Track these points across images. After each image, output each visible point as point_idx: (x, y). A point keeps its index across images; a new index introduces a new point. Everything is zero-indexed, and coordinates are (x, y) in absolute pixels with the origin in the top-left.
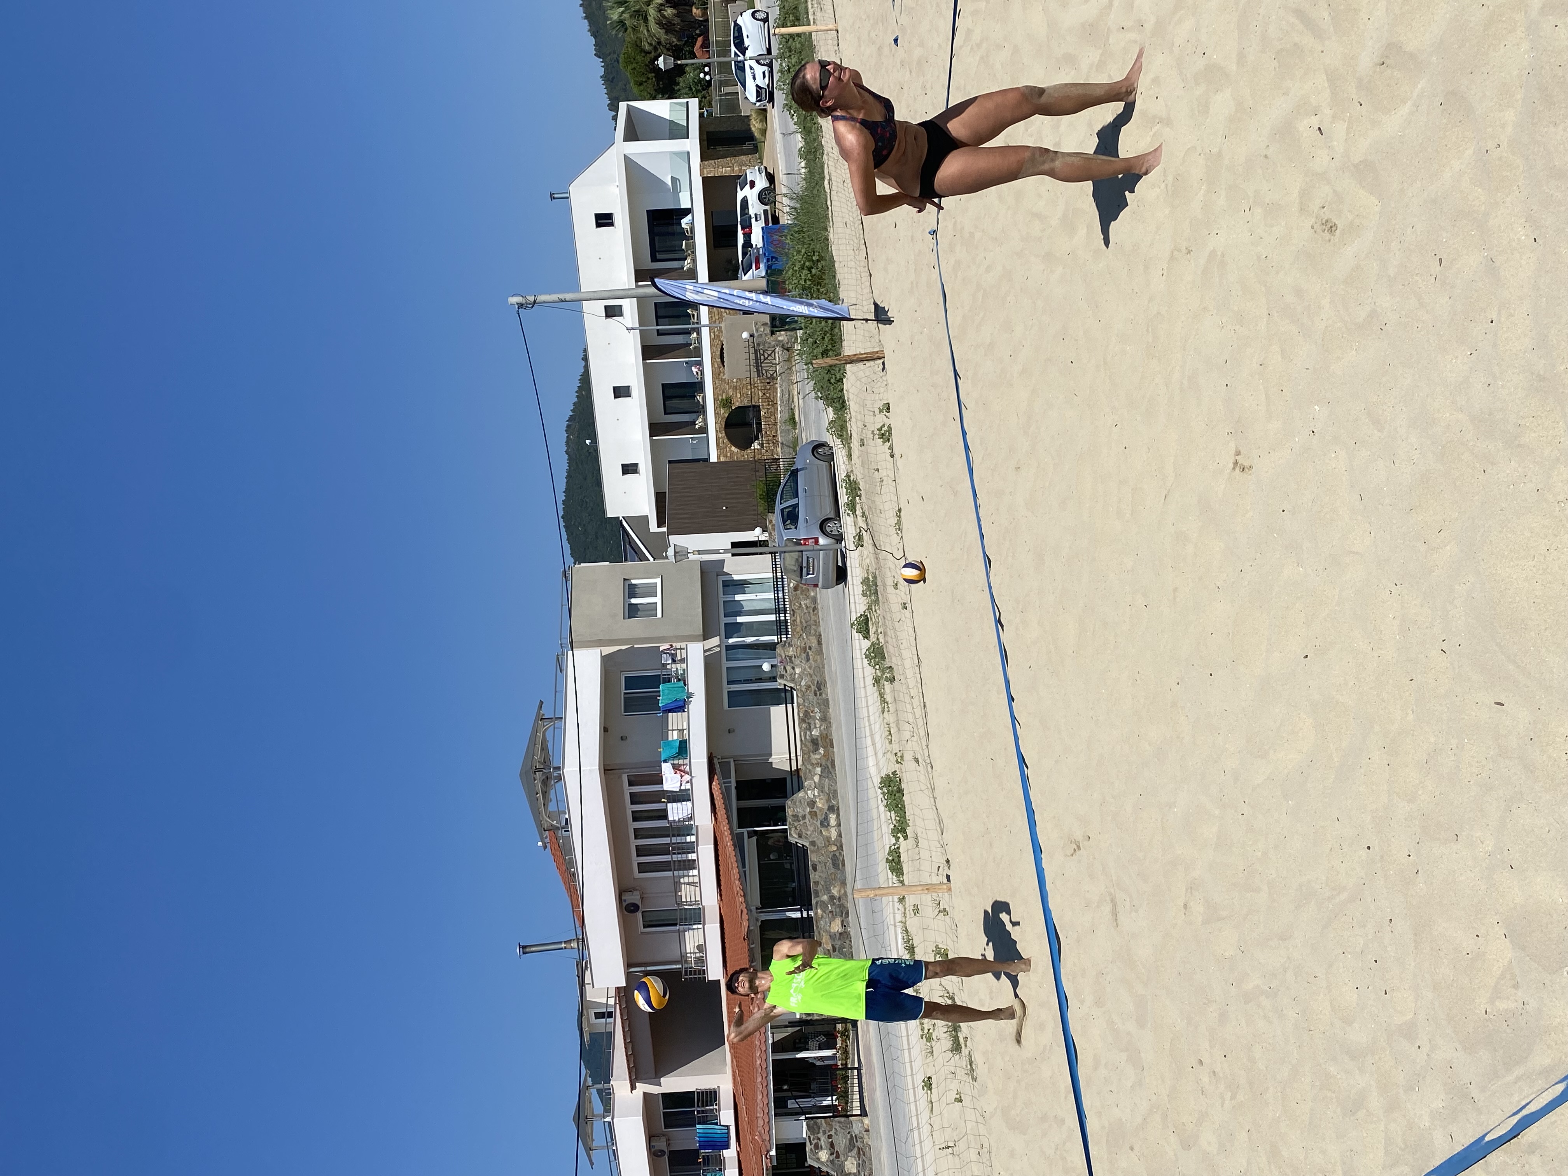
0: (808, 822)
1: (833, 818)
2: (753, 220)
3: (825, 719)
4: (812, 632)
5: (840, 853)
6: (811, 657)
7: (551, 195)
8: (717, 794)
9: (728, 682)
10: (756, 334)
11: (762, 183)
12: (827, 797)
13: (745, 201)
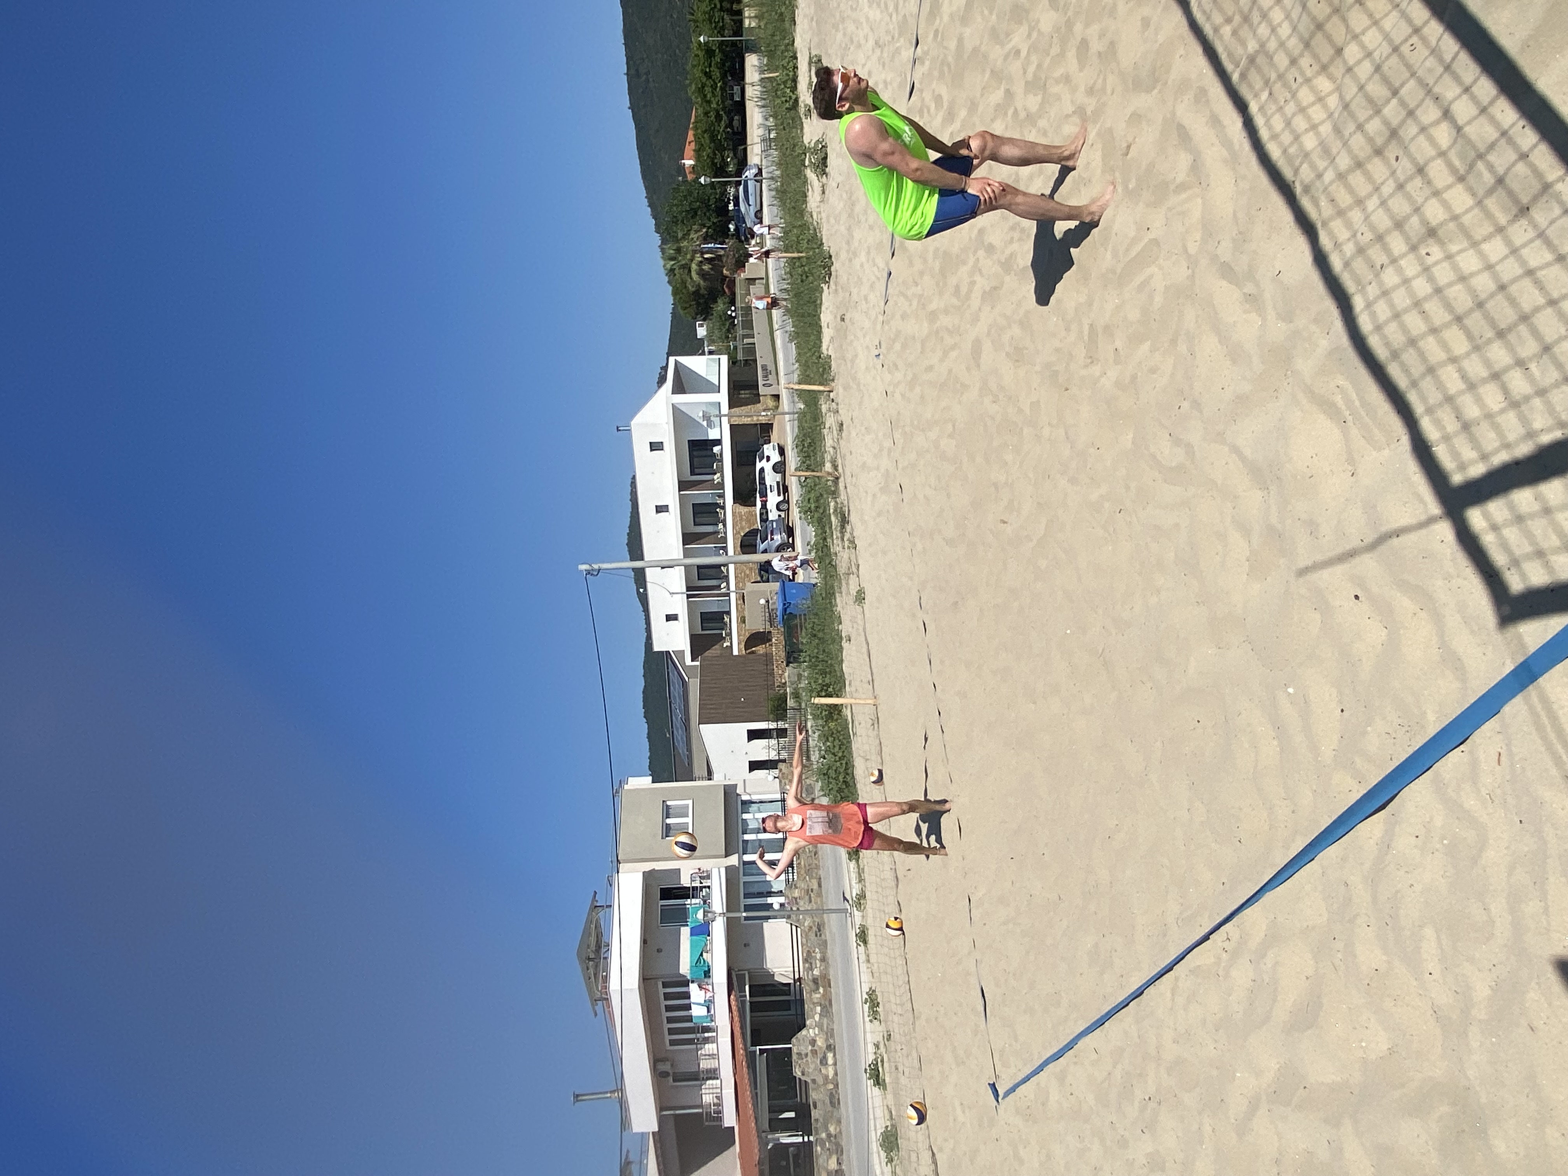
0: (809, 1060)
1: (830, 1055)
2: (769, 491)
3: (823, 960)
4: (814, 875)
5: (836, 1092)
6: (813, 899)
7: (617, 428)
8: (734, 1008)
9: (745, 894)
10: (770, 601)
11: (776, 458)
12: (825, 1036)
13: (762, 470)
